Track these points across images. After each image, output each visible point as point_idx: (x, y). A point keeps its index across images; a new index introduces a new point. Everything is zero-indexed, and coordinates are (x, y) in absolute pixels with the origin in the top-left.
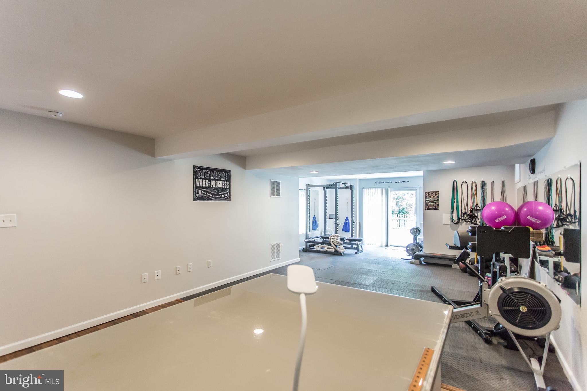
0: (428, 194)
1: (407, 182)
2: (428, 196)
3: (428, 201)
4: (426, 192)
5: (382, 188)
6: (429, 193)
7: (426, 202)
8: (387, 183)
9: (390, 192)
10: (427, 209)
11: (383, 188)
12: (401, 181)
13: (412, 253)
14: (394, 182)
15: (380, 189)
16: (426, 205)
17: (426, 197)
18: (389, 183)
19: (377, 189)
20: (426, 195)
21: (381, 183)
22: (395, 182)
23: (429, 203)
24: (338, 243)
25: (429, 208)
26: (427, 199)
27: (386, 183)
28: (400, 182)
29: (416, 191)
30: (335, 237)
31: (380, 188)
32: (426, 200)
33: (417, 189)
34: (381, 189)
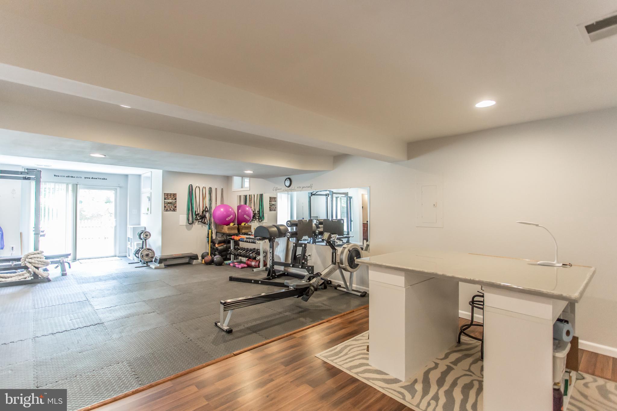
0: (167, 196)
1: (104, 179)
2: (167, 197)
3: (167, 203)
4: (165, 194)
5: (67, 184)
6: (167, 194)
7: (164, 203)
8: (74, 177)
9: (79, 189)
10: (165, 211)
11: (70, 183)
12: (95, 178)
13: (147, 259)
14: (85, 178)
15: (64, 186)
16: (165, 207)
17: (165, 199)
18: (77, 177)
19: (57, 184)
20: (165, 196)
21: (64, 176)
22: (87, 178)
23: (168, 205)
25: (167, 210)
26: (166, 201)
27: (72, 177)
28: (94, 178)
29: (114, 191)
31: (63, 183)
32: (165, 202)
33: (116, 189)
34: (65, 185)
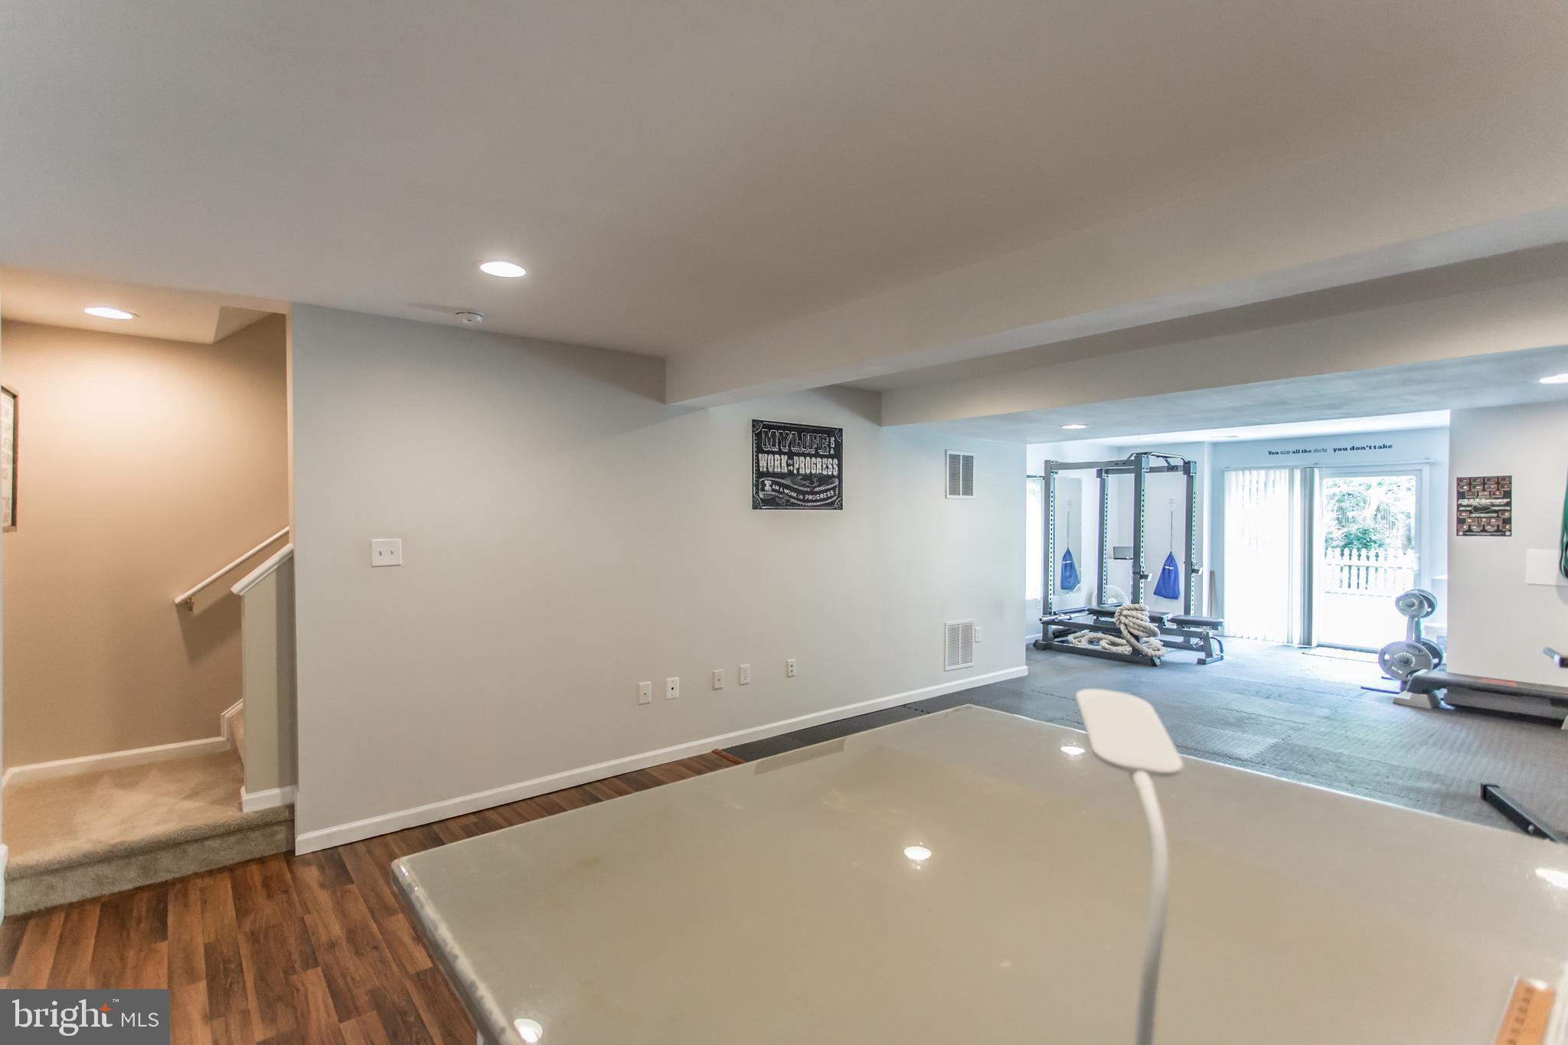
0: (1466, 487)
1: (1385, 447)
2: (1470, 490)
3: (1470, 509)
4: (1460, 480)
5: (1292, 470)
6: (1471, 482)
7: (1458, 511)
8: (1310, 451)
9: (1321, 479)
10: (1461, 533)
11: (1296, 467)
12: (1360, 447)
13: (1401, 672)
14: (1335, 450)
15: (1285, 473)
16: (1461, 521)
17: (1461, 495)
18: (1316, 451)
19: (1272, 472)
20: (1462, 487)
21: (1288, 452)
22: (1340, 450)
23: (1473, 515)
24: (1142, 629)
25: (1470, 530)
26: (1465, 502)
27: (1306, 451)
28: (1358, 449)
29: (1416, 476)
30: (1134, 613)
31: (1284, 467)
32: (1459, 506)
33: (1421, 470)
34: (1287, 471)
